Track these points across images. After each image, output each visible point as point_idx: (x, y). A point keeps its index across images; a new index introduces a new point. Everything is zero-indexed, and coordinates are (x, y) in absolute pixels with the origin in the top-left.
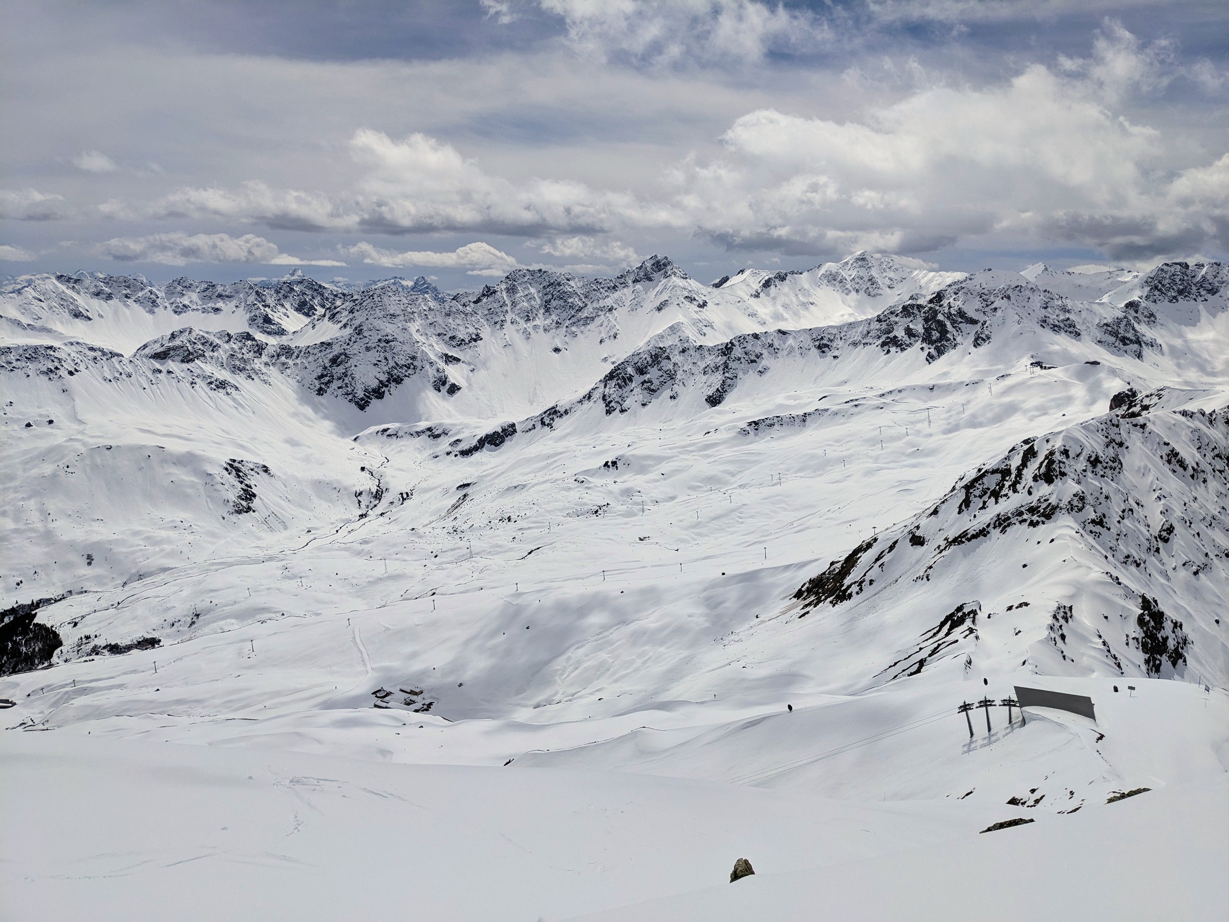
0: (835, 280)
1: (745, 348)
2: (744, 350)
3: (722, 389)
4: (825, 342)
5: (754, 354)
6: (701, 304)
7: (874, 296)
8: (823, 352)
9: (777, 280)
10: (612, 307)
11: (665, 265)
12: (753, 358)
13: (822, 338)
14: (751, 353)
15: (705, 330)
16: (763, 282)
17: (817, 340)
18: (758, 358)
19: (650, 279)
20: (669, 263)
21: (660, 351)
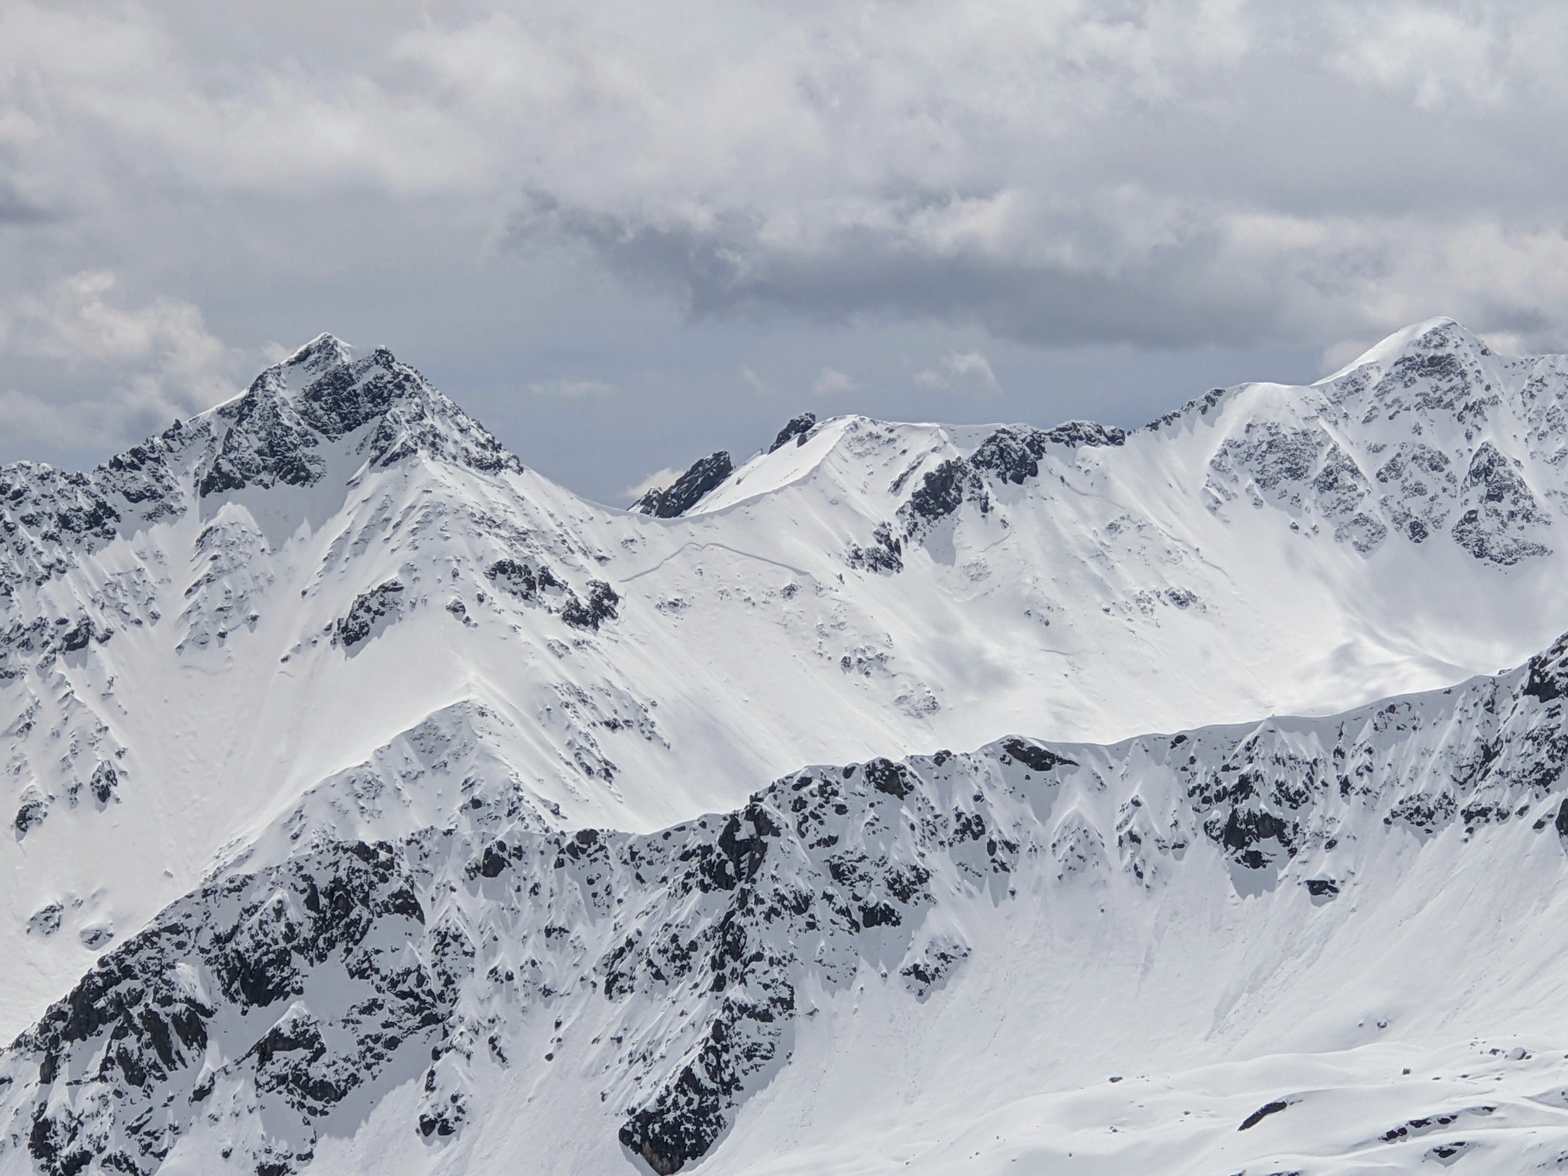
0: (1295, 473)
1: (831, 841)
2: (825, 852)
3: (715, 1072)
4: (1261, 803)
5: (880, 876)
6: (585, 603)
7: (1508, 558)
8: (1255, 860)
9: (989, 476)
10: (87, 626)
11: (379, 396)
12: (877, 896)
13: (1244, 787)
14: (862, 868)
15: (611, 745)
16: (918, 482)
17: (1219, 797)
18: (904, 895)
19: (297, 473)
20: (401, 385)
21: (359, 864)
